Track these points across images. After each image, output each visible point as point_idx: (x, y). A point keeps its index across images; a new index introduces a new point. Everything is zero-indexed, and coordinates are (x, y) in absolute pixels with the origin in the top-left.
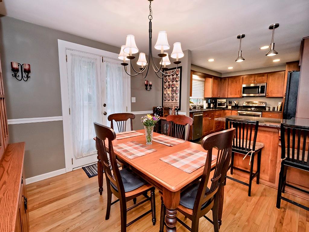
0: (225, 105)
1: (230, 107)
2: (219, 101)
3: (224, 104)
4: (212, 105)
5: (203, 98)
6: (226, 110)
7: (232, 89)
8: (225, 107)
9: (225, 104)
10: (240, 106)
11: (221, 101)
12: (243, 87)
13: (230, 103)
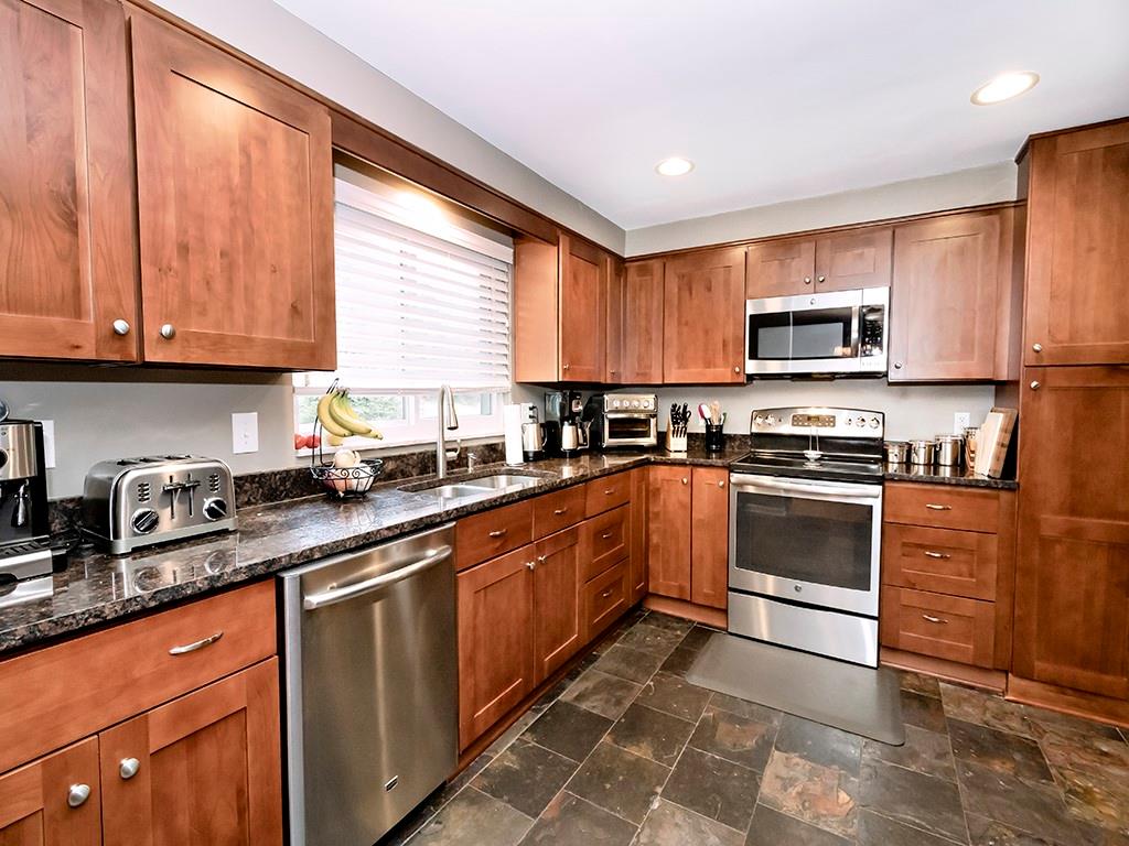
0: (653, 432)
1: (678, 444)
2: (617, 404)
3: (646, 422)
4: (568, 436)
5: (508, 384)
6: (656, 463)
7: (685, 329)
8: (651, 440)
9: (653, 421)
10: (732, 438)
11: (626, 404)
12: (751, 316)
13: (680, 416)
